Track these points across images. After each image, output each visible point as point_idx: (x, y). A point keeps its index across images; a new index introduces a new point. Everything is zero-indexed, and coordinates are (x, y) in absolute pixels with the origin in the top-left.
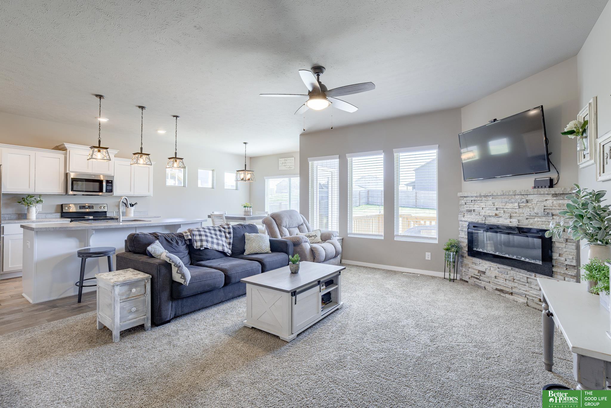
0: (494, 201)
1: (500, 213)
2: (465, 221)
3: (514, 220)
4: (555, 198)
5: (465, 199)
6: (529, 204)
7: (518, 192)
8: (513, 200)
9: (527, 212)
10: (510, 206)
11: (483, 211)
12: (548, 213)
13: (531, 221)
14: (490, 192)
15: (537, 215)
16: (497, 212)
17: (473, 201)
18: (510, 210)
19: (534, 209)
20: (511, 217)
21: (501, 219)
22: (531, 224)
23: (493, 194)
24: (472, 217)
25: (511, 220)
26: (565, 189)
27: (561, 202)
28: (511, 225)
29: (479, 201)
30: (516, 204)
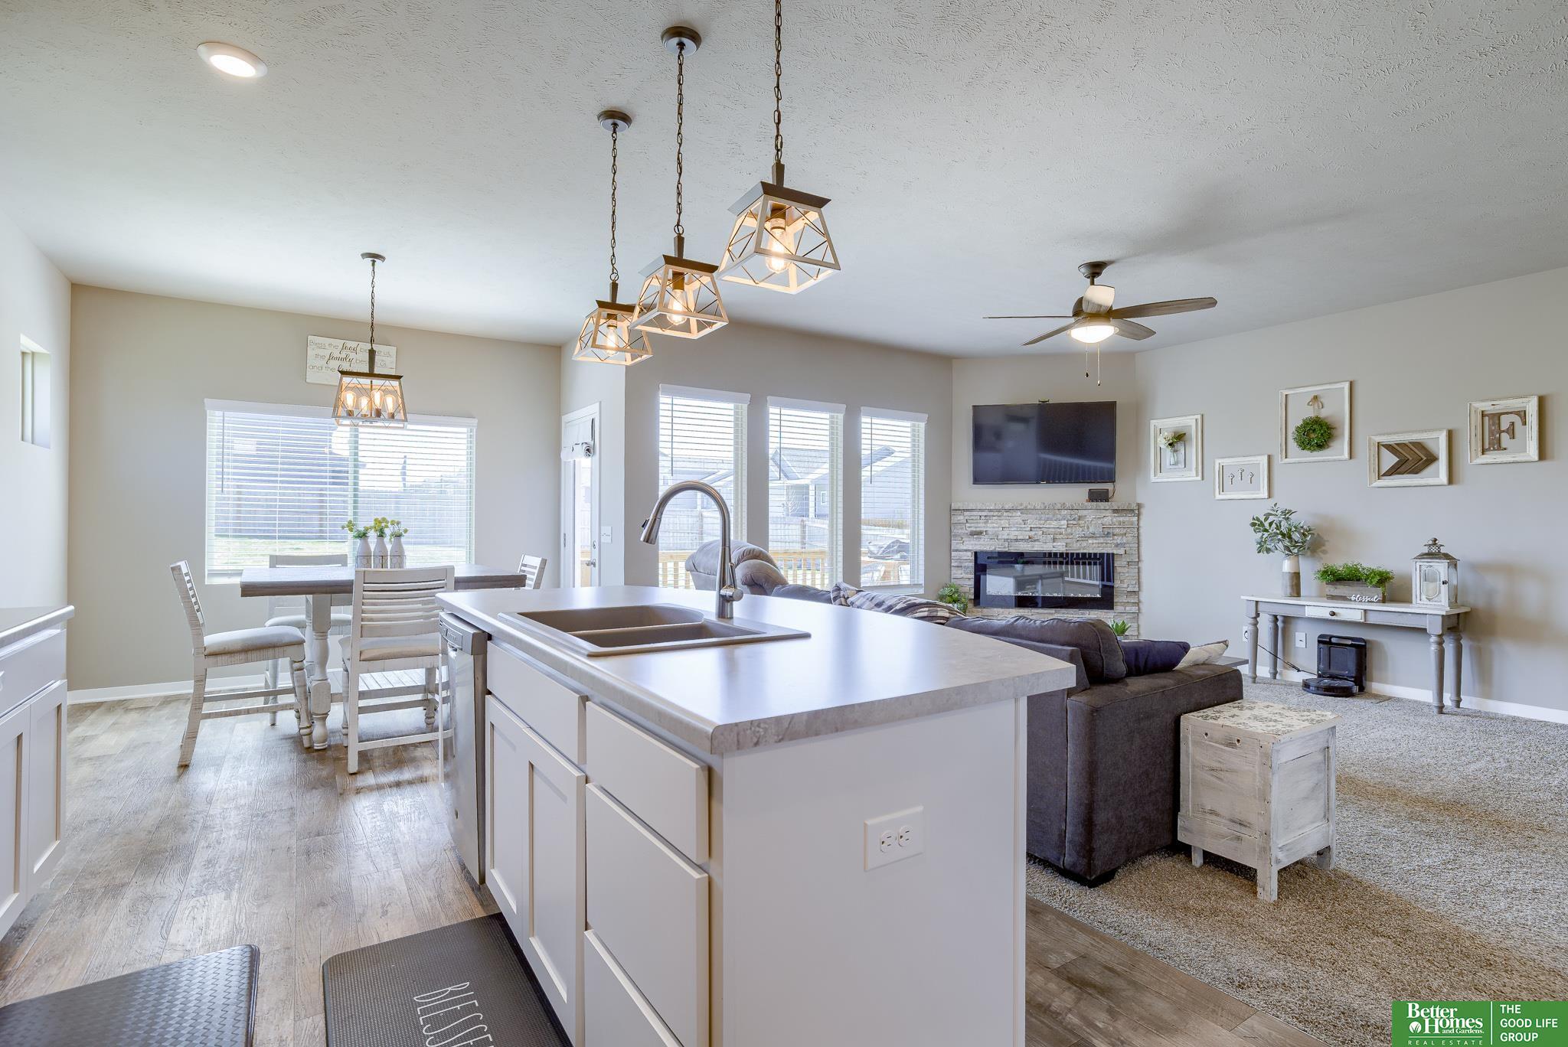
0: (1025, 517)
1: (1036, 534)
2: (966, 551)
3: (1059, 544)
4: (1116, 515)
5: (966, 513)
6: (1080, 522)
7: (1068, 505)
8: (1059, 516)
9: (1078, 532)
10: (1054, 524)
11: (1006, 532)
12: (1108, 533)
13: (1084, 544)
14: (1021, 505)
15: (1093, 536)
16: (1032, 533)
17: (983, 518)
18: (1053, 530)
19: (1088, 528)
20: (1054, 540)
21: (1037, 543)
22: (1084, 548)
23: (1026, 507)
24: (982, 542)
25: (1055, 544)
26: (1129, 504)
27: (1121, 519)
28: (1054, 550)
29: (994, 518)
30: (1064, 522)
